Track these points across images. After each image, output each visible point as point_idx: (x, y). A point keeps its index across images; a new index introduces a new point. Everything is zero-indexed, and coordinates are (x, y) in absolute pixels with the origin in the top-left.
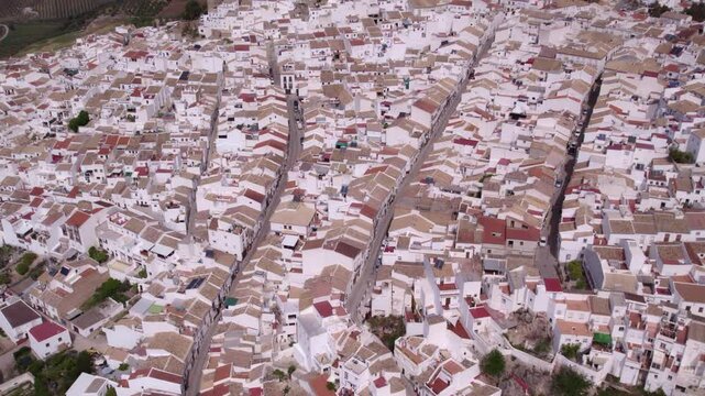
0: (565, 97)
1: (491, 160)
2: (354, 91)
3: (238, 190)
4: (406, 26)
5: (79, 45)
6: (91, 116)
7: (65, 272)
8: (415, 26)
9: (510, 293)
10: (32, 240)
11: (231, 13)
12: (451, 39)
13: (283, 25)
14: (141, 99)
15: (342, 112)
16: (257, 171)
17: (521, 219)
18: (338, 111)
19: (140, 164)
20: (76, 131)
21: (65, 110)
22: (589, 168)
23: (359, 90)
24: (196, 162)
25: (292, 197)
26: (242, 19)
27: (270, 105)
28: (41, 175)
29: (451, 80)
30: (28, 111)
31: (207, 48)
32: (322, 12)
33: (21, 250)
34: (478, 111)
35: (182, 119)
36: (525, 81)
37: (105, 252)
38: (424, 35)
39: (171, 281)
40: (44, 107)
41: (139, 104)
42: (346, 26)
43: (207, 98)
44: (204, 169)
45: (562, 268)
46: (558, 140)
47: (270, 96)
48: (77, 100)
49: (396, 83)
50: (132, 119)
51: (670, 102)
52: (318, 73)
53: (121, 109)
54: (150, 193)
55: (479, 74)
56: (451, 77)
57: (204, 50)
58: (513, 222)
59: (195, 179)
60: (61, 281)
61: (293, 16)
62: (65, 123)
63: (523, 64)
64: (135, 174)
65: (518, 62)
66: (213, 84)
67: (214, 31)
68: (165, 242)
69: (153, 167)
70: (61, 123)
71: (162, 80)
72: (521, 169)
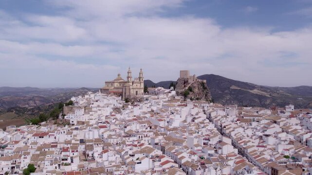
4: (173, 113)
6: (35, 167)
8: (176, 113)
13: (114, 117)
14: (69, 153)
26: (93, 115)
38: (181, 117)
41: (69, 156)
42: (143, 116)
48: (26, 158)
55: (226, 125)
57: (82, 129)
62: (21, 172)
63: (236, 121)
67: (78, 122)
70: (15, 173)
71: (70, 144)
72: (297, 151)
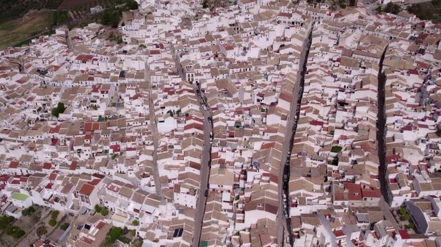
0: (368, 89)
1: (335, 136)
2: (237, 85)
3: (184, 162)
4: (256, 35)
5: (34, 43)
6: (65, 106)
7: (88, 227)
8: (262, 34)
9: (379, 238)
10: (55, 203)
11: (142, 27)
12: (286, 43)
13: (178, 34)
14: (99, 94)
15: (230, 99)
16: (191, 147)
17: (369, 183)
18: (228, 98)
19: (112, 143)
20: (57, 116)
21: (47, 102)
22: (395, 142)
23: (240, 85)
24: (151, 142)
25: (218, 165)
26: (150, 30)
27: (185, 96)
28: (46, 153)
29: (293, 74)
30: (21, 103)
31: (131, 52)
32: (200, 24)
33: (47, 208)
34: (317, 99)
35: (129, 107)
36: (339, 75)
37: (106, 208)
38: (267, 40)
39: (160, 231)
40: (31, 99)
41: (98, 97)
42: (217, 33)
43: (144, 92)
44: (156, 147)
45: (395, 213)
46: (371, 121)
47: (184, 90)
48: (55, 95)
49: (260, 78)
50: (96, 108)
51: (431, 95)
52: (208, 70)
53: (86, 100)
54: (126, 166)
55: (310, 71)
56: (293, 72)
57: (130, 54)
58: (364, 186)
59: (153, 153)
60: (86, 233)
61: (183, 28)
62: (49, 112)
63: (334, 61)
64: (111, 151)
65: (331, 60)
66: (143, 80)
67: (132, 39)
68: (148, 203)
69: (123, 146)
70: (46, 111)
71: (108, 78)
72: (354, 143)
